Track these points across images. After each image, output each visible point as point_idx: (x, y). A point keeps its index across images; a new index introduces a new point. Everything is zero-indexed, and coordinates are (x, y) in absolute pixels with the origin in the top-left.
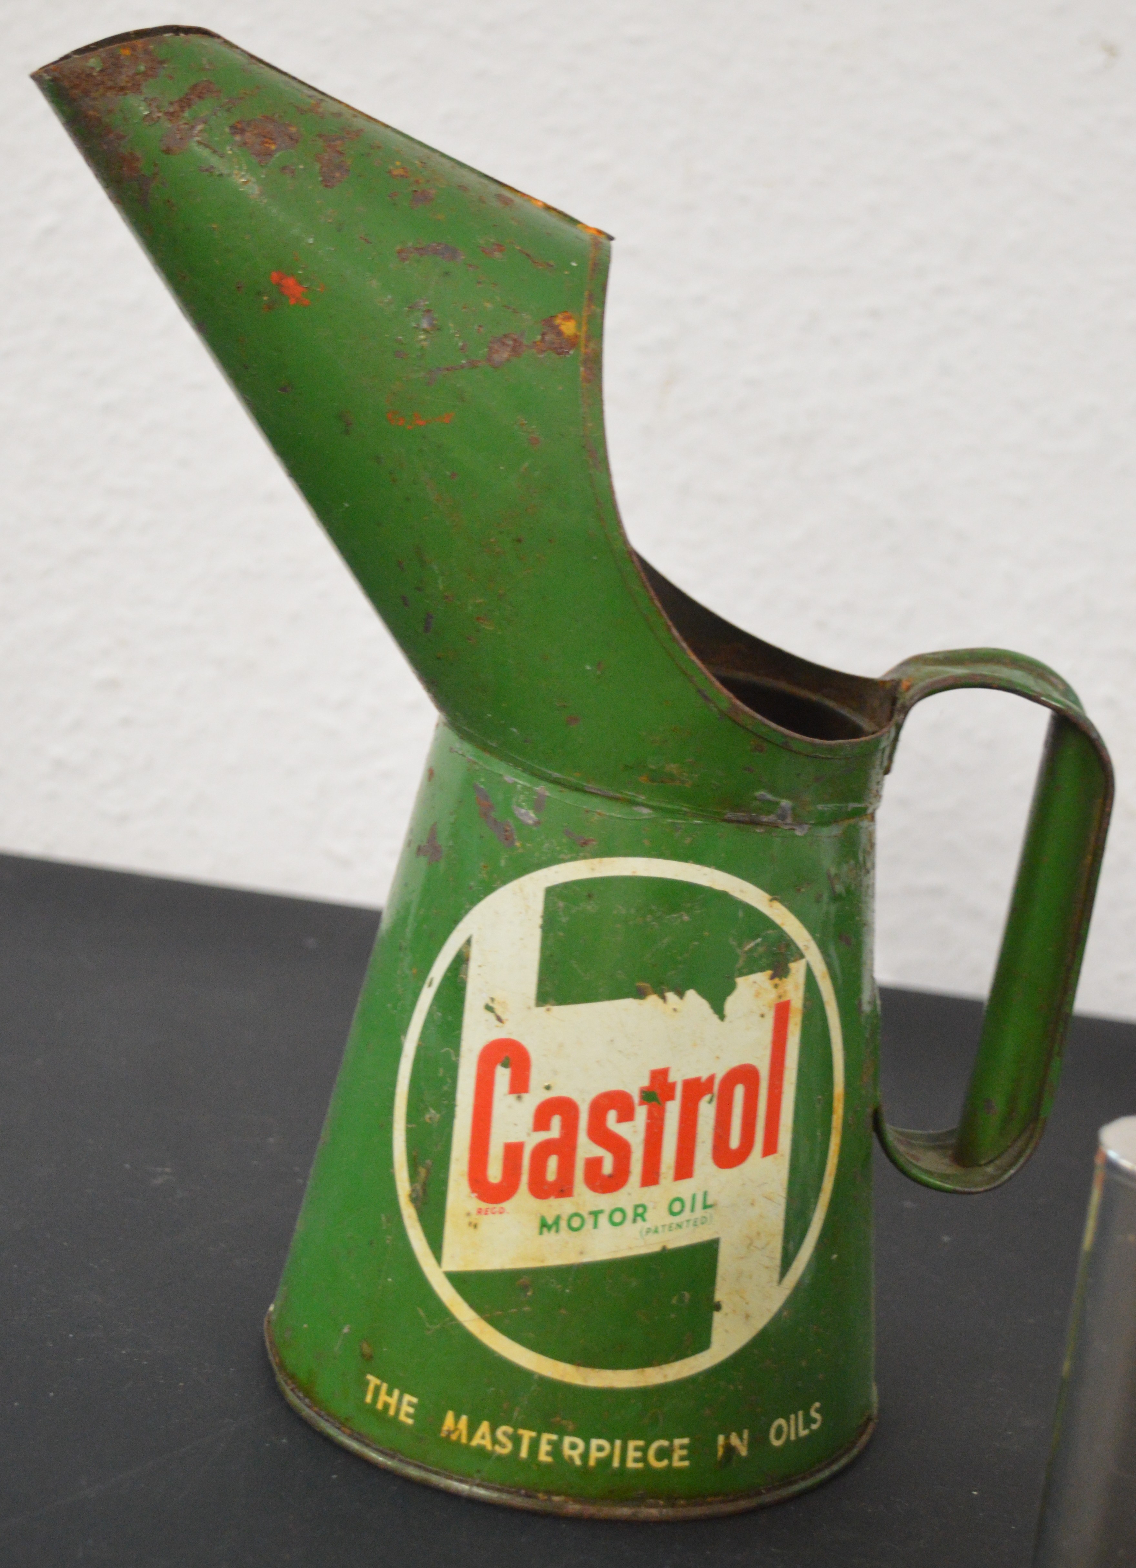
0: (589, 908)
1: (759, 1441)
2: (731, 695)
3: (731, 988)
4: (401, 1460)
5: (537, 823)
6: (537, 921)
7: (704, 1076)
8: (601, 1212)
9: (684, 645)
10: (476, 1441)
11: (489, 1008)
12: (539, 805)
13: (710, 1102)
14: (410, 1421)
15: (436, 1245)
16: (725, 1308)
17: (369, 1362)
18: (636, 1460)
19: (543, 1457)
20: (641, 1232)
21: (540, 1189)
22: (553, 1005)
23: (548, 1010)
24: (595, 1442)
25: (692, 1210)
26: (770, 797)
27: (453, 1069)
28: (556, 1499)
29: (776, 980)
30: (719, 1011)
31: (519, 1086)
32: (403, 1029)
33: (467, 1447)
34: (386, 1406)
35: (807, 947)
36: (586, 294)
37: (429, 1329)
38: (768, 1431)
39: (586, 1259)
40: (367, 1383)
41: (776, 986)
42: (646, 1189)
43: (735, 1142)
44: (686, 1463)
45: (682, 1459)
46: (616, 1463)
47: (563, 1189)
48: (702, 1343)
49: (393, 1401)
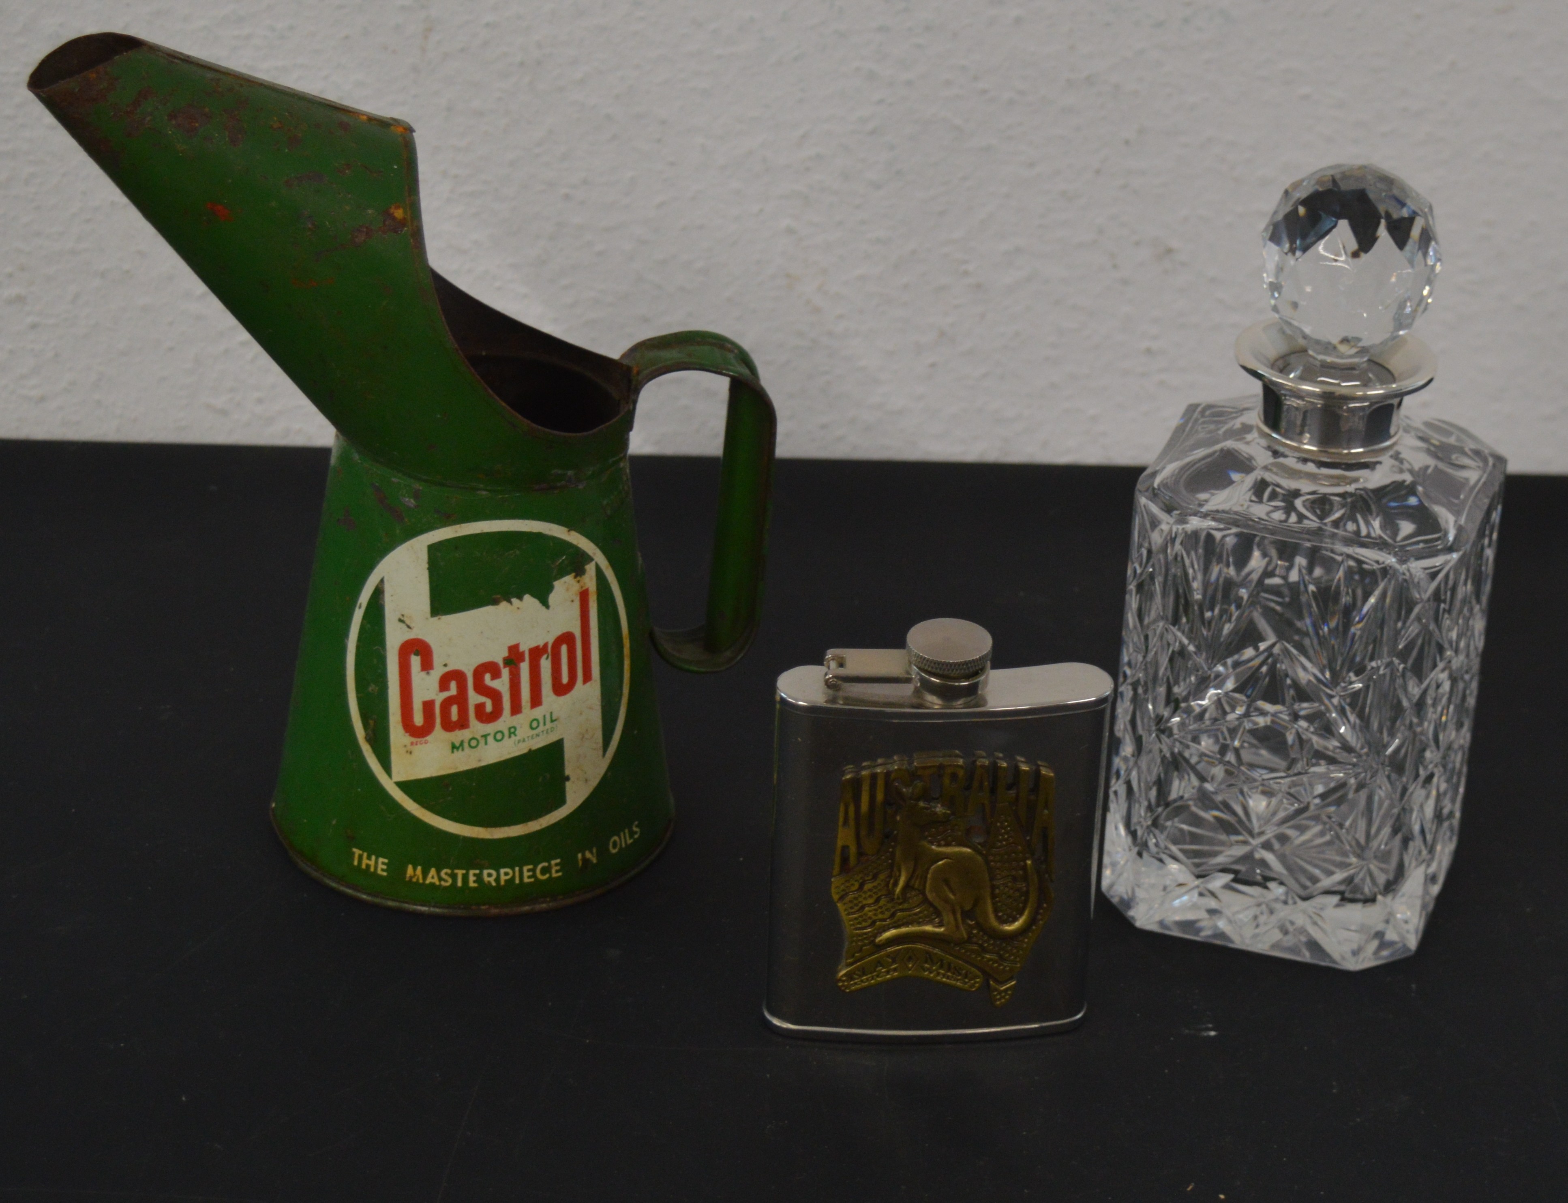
0: (457, 555)
1: (603, 852)
2: (529, 422)
3: (551, 588)
4: (383, 898)
5: (416, 507)
6: (426, 566)
7: (541, 643)
8: (489, 734)
9: (497, 398)
10: (429, 881)
11: (401, 621)
12: (416, 495)
13: (547, 658)
14: (385, 874)
15: (387, 766)
16: (572, 779)
17: (353, 840)
18: (529, 877)
19: (472, 884)
20: (515, 743)
21: (448, 726)
22: (442, 615)
23: (439, 619)
24: (502, 871)
25: (545, 724)
26: (560, 472)
27: (382, 659)
28: (483, 907)
29: (578, 578)
30: (545, 603)
31: (427, 665)
32: (345, 634)
33: (424, 884)
34: (368, 866)
35: (594, 554)
36: (406, 188)
37: (389, 818)
38: (608, 844)
39: (483, 764)
40: (354, 853)
41: (578, 582)
42: (514, 717)
43: (565, 679)
44: (560, 874)
45: (557, 871)
46: (517, 881)
47: (463, 724)
48: (561, 801)
49: (372, 863)
